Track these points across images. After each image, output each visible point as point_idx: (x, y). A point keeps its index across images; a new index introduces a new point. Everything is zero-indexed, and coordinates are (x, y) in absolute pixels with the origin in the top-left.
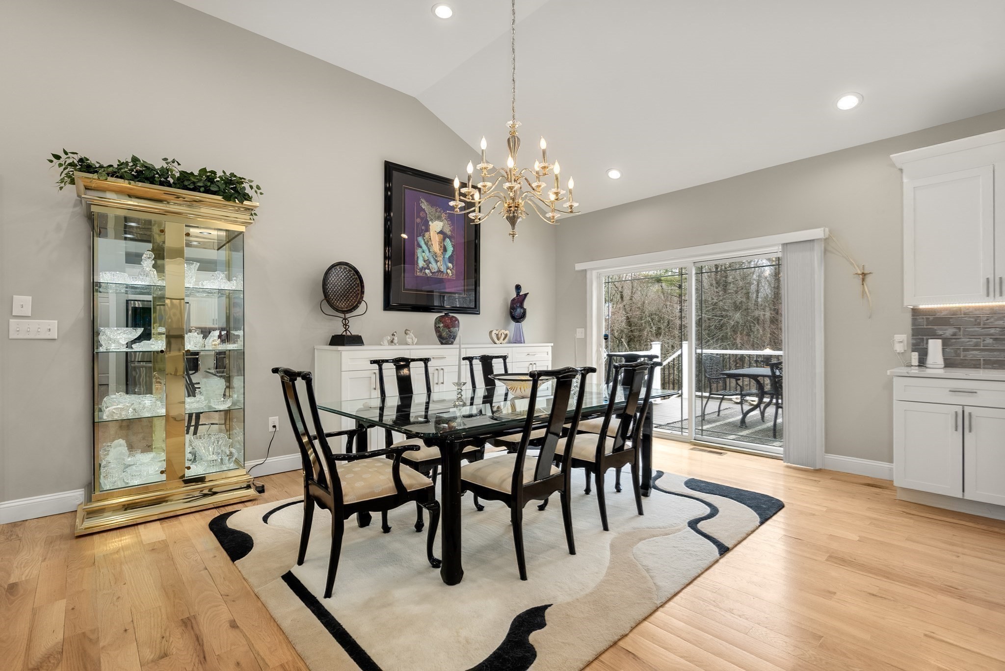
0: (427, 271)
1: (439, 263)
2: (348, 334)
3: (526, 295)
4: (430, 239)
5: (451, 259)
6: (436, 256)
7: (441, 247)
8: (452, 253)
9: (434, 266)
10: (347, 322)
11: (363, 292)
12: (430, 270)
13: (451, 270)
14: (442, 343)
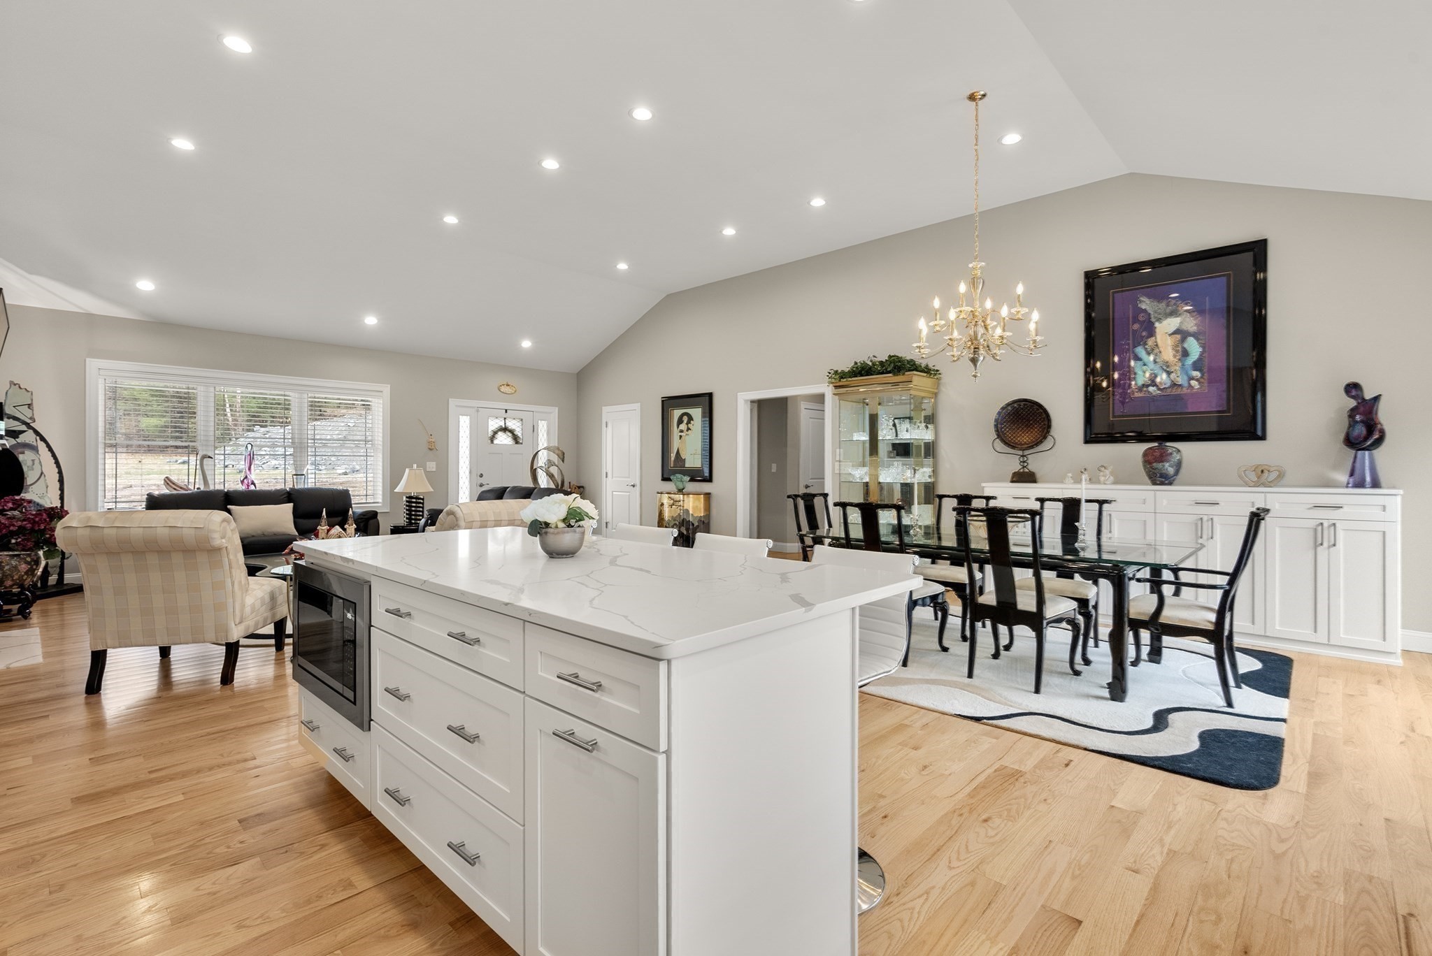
0: (1151, 389)
1: (1173, 376)
2: (1026, 470)
3: (1377, 399)
5: (1196, 366)
6: (1168, 367)
7: (1177, 351)
8: (1201, 355)
10: (1026, 459)
12: (1157, 386)
13: (1197, 380)
14: (1154, 483)
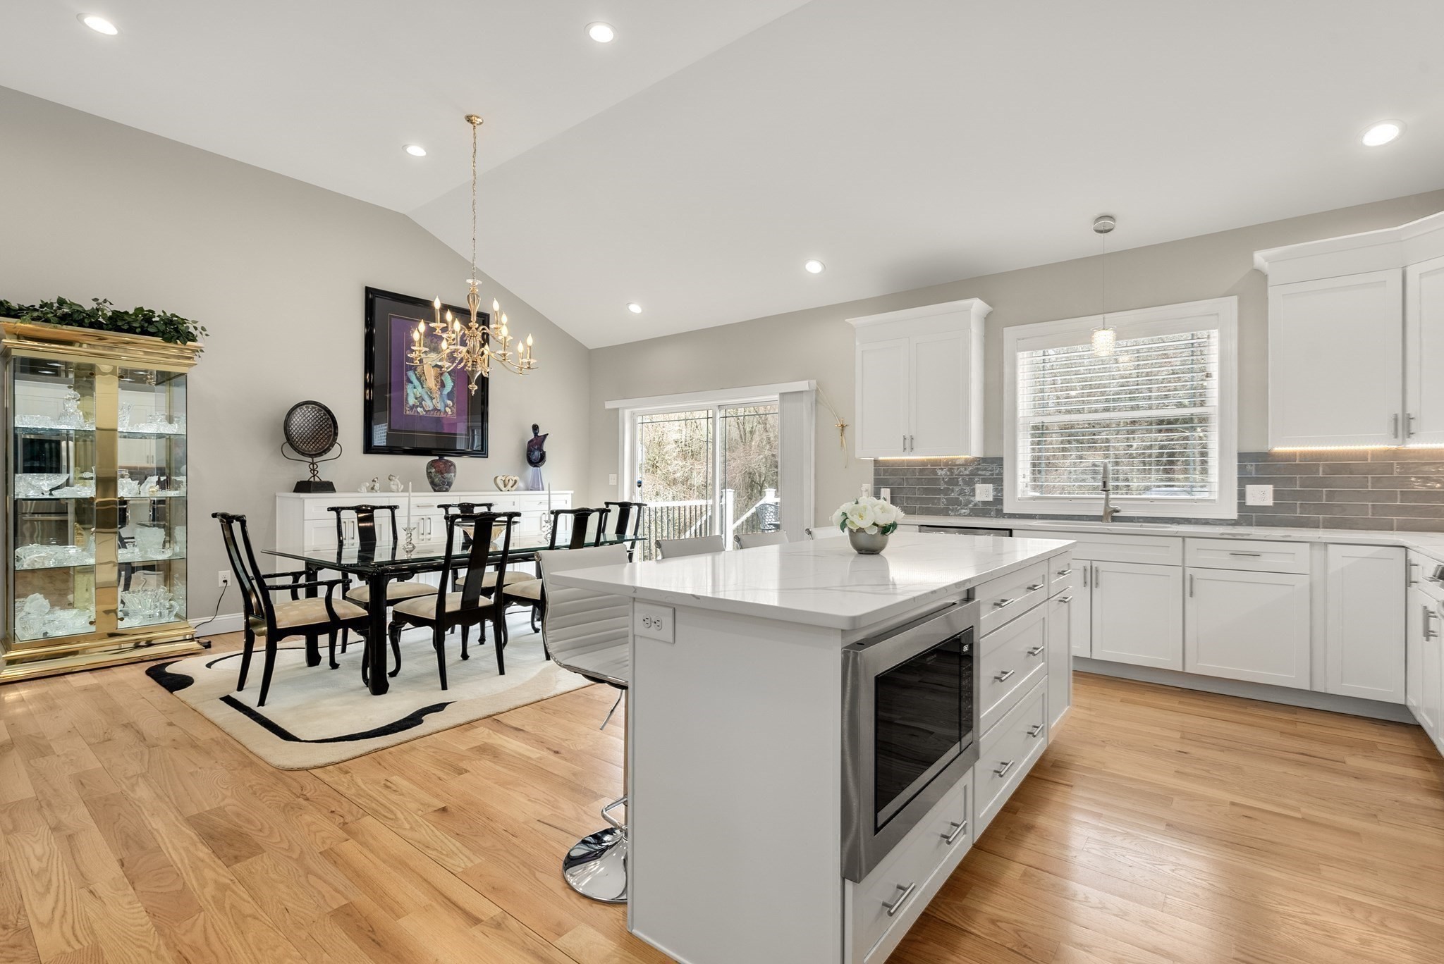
0: (419, 409)
1: (434, 401)
2: (317, 479)
3: (545, 436)
4: (424, 373)
5: (450, 396)
6: (431, 393)
7: (437, 382)
8: (452, 388)
9: (429, 404)
10: (315, 466)
11: (336, 434)
12: (424, 408)
13: (450, 408)
14: (435, 491)
